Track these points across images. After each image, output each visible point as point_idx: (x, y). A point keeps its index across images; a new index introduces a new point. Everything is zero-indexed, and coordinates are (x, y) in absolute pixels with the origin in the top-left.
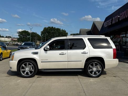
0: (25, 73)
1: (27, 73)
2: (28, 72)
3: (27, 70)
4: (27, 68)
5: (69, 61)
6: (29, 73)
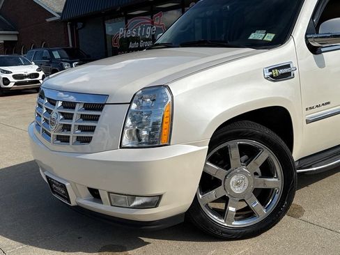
3: (237, 190)
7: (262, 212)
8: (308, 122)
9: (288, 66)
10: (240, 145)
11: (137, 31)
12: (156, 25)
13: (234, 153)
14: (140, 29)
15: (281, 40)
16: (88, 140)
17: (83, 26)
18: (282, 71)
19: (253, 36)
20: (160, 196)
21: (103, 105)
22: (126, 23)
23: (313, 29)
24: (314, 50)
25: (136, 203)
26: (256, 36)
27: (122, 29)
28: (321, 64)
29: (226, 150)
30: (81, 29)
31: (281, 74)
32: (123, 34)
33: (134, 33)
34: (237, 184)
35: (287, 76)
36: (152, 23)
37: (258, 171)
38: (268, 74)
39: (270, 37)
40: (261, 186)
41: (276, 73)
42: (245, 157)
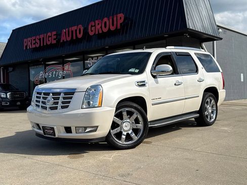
0: (124, 137)
1: (128, 137)
2: (130, 132)
3: (126, 129)
4: (124, 124)
5: (186, 99)
6: (133, 135)
7: (135, 138)
8: (153, 105)
9: (144, 82)
10: (127, 111)
11: (52, 74)
12: (66, 70)
13: (125, 114)
14: (54, 73)
15: (141, 72)
16: (67, 107)
17: (13, 70)
18: (142, 83)
19: (130, 70)
20: (97, 127)
21: (74, 93)
22: (45, 68)
23: (153, 68)
24: (154, 77)
25: (87, 130)
26: (132, 70)
27: (42, 72)
28: (157, 83)
29: (121, 112)
30: (11, 72)
31: (142, 84)
32: (43, 75)
33: (51, 75)
34: (126, 126)
35: (144, 85)
36: (63, 69)
37: (134, 122)
38: (137, 84)
39: (137, 71)
40: (135, 127)
41: (140, 84)
42: (129, 116)
